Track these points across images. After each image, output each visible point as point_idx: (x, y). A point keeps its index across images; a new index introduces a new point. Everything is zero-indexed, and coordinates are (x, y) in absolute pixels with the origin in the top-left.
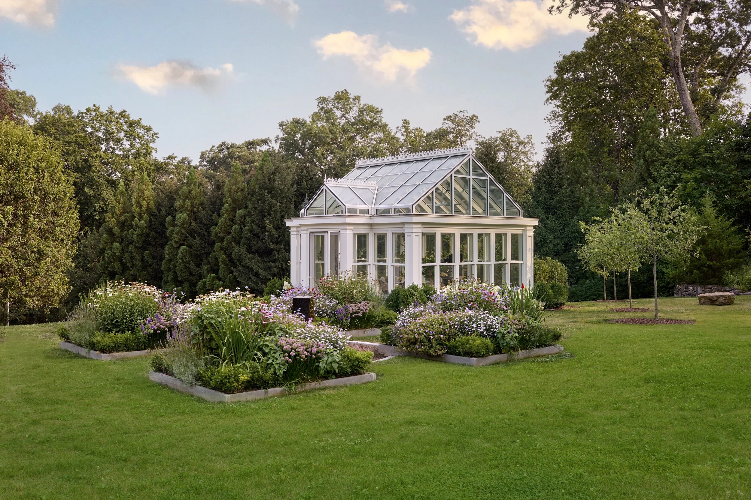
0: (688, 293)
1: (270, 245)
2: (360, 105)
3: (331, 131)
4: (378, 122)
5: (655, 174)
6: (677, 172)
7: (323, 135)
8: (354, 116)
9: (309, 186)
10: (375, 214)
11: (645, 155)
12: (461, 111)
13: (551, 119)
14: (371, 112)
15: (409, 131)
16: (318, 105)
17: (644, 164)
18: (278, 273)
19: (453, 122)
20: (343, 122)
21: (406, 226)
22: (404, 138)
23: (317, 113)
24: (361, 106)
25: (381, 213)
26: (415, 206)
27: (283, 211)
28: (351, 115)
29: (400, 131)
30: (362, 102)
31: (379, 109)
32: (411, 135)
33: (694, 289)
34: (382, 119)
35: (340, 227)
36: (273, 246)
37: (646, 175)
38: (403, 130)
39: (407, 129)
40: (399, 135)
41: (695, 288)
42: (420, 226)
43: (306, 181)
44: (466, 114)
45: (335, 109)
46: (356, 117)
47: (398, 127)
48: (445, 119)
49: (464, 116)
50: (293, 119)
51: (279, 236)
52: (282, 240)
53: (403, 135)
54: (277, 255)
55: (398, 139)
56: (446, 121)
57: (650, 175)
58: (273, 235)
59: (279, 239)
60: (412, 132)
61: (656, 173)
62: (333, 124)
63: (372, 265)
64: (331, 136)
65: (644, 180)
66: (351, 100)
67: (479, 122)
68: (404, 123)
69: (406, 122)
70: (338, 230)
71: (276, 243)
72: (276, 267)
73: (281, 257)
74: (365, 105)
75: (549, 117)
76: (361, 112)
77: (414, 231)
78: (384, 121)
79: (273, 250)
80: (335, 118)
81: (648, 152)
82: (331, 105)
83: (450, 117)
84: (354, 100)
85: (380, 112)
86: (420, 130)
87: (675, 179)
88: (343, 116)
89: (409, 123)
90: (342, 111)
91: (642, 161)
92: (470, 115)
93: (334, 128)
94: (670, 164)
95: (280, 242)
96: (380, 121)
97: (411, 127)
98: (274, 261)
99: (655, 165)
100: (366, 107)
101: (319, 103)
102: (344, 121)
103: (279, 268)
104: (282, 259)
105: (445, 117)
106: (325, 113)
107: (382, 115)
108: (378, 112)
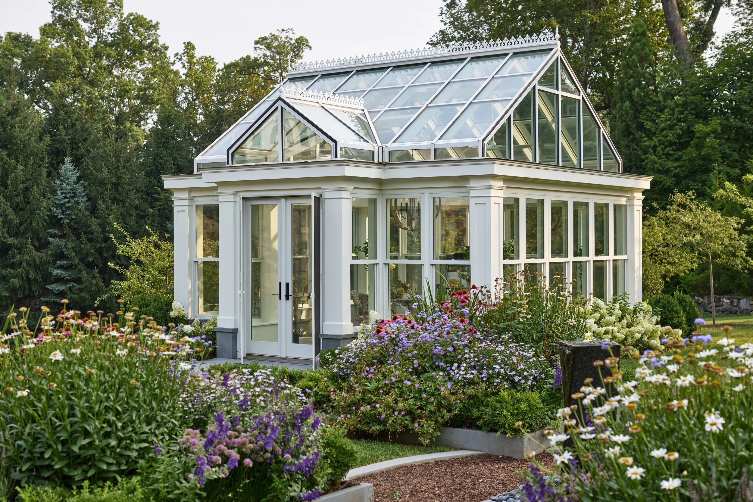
0: (721, 308)
1: (5, 238)
2: (122, 14)
3: (76, 54)
4: (152, 43)
5: (648, 125)
6: (684, 122)
7: (63, 60)
8: (112, 32)
9: (70, 137)
10: (387, 160)
11: (631, 95)
12: (283, 30)
13: (438, 43)
14: (142, 26)
15: (195, 60)
16: (52, 12)
17: (631, 108)
18: (21, 286)
19: (268, 47)
20: (93, 42)
21: (473, 183)
22: (185, 71)
23: (50, 25)
24: (125, 16)
25: (399, 158)
26: (486, 142)
27: (27, 180)
28: (108, 31)
29: (180, 59)
30: (126, 12)
31: (154, 23)
32: (197, 67)
33: (732, 303)
34: (159, 38)
35: (324, 186)
36: (10, 240)
37: (635, 126)
38: (185, 59)
39: (191, 57)
40: (178, 67)
41: (736, 300)
42: (500, 184)
43: (64, 128)
44: (290, 35)
45: (80, 21)
46: (114, 34)
47: (177, 54)
48: (256, 43)
49: (287, 38)
50: (9, 34)
51: (21, 224)
52: (26, 229)
53: (184, 66)
54: (18, 256)
55: (176, 73)
56: (258, 45)
57: (641, 127)
58: (11, 220)
59: (22, 228)
60: (198, 63)
61: (650, 124)
62: (79, 44)
63: (381, 265)
64: (76, 62)
65: (630, 133)
66: (108, 5)
67: (310, 48)
68: (186, 47)
69: (189, 47)
70: (319, 191)
71: (16, 235)
72: (17, 276)
73: (26, 260)
74: (131, 14)
75: (435, 40)
76: (123, 27)
77: (493, 193)
78: (161, 41)
79: (11, 246)
80: (80, 33)
81: (637, 89)
82: (74, 12)
83: (265, 38)
84: (112, 6)
85: (156, 27)
86: (209, 60)
87: (680, 132)
88: (95, 31)
89: (193, 48)
90: (91, 24)
91: (627, 104)
92: (295, 37)
93: (81, 50)
94: (673, 110)
95: (23, 234)
96: (157, 42)
97: (198, 54)
98: (13, 266)
99: (648, 111)
100: (132, 17)
101: (54, 8)
102: (95, 40)
103: (23, 279)
104: (28, 263)
105: (257, 39)
106: (63, 27)
107: (158, 32)
108: (151, 27)
